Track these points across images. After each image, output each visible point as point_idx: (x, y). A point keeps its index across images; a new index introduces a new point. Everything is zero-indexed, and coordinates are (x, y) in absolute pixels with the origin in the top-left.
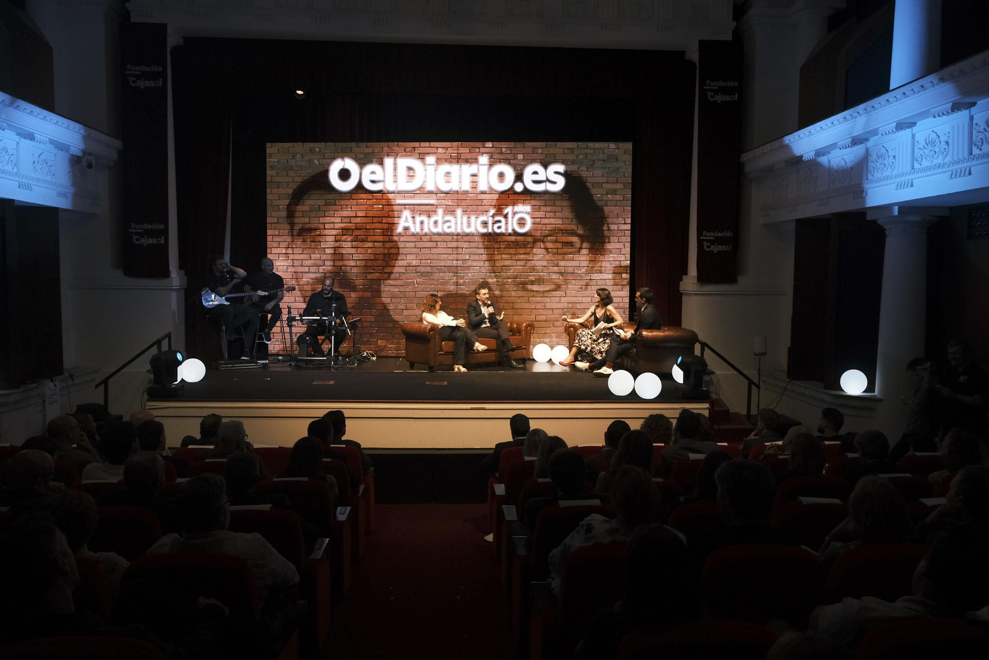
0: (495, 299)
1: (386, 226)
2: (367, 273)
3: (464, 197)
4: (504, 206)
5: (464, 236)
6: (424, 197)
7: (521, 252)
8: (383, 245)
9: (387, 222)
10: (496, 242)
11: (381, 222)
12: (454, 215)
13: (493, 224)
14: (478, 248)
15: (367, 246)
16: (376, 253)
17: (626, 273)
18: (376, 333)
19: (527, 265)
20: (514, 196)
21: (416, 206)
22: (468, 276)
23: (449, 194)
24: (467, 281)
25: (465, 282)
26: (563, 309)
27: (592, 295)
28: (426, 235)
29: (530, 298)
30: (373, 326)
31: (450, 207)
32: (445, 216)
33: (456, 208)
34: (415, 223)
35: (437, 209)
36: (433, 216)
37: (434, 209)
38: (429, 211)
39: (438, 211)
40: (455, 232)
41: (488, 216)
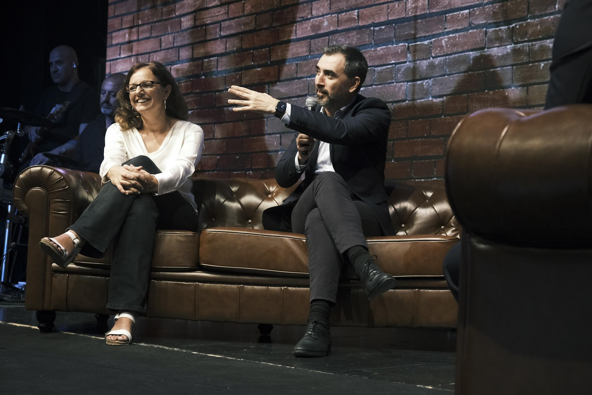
25: (432, 66)
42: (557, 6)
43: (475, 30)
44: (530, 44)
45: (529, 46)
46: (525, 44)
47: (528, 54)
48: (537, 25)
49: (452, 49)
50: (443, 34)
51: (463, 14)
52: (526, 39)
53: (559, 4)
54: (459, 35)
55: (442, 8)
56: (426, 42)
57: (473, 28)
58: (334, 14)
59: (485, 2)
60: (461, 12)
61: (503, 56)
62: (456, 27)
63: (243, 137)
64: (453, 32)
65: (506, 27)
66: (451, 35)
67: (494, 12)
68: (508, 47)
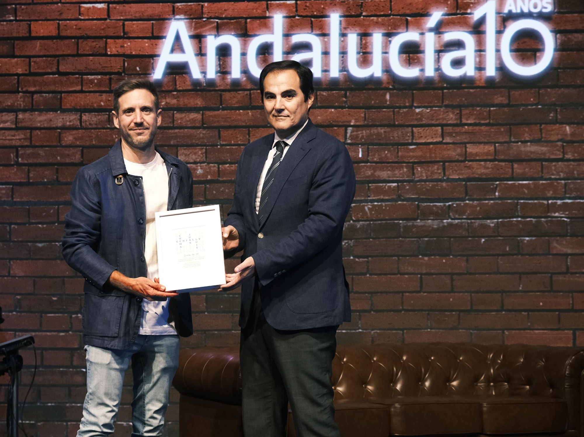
0: (449, 281)
1: (116, 65)
2: (59, 204)
5: (351, 89)
7: (527, 137)
9: (121, 51)
10: (447, 106)
11: (104, 52)
12: (321, 27)
13: (440, 52)
14: (394, 126)
15: (60, 125)
16: (88, 144)
19: (546, 176)
21: (206, 4)
22: (364, 212)
24: (359, 225)
25: (352, 229)
28: (236, 85)
29: (555, 278)
31: (308, 4)
32: (292, 33)
33: (327, 8)
34: (203, 52)
35: (269, 13)
36: (257, 33)
37: (259, 11)
38: (246, 18)
39: (272, 17)
40: (323, 79)
41: (422, 30)
42: (497, 194)
43: (405, 203)
44: (469, 221)
45: (468, 223)
46: (463, 221)
47: (468, 230)
48: (476, 207)
49: (377, 216)
50: (366, 201)
51: (390, 186)
52: (464, 217)
53: (499, 193)
54: (386, 205)
55: (363, 177)
57: (401, 200)
58: (212, 163)
59: (416, 179)
60: (388, 184)
61: (438, 229)
62: (382, 197)
63: (64, 277)
64: (378, 201)
65: (442, 204)
66: (376, 203)
67: (427, 189)
68: (445, 221)
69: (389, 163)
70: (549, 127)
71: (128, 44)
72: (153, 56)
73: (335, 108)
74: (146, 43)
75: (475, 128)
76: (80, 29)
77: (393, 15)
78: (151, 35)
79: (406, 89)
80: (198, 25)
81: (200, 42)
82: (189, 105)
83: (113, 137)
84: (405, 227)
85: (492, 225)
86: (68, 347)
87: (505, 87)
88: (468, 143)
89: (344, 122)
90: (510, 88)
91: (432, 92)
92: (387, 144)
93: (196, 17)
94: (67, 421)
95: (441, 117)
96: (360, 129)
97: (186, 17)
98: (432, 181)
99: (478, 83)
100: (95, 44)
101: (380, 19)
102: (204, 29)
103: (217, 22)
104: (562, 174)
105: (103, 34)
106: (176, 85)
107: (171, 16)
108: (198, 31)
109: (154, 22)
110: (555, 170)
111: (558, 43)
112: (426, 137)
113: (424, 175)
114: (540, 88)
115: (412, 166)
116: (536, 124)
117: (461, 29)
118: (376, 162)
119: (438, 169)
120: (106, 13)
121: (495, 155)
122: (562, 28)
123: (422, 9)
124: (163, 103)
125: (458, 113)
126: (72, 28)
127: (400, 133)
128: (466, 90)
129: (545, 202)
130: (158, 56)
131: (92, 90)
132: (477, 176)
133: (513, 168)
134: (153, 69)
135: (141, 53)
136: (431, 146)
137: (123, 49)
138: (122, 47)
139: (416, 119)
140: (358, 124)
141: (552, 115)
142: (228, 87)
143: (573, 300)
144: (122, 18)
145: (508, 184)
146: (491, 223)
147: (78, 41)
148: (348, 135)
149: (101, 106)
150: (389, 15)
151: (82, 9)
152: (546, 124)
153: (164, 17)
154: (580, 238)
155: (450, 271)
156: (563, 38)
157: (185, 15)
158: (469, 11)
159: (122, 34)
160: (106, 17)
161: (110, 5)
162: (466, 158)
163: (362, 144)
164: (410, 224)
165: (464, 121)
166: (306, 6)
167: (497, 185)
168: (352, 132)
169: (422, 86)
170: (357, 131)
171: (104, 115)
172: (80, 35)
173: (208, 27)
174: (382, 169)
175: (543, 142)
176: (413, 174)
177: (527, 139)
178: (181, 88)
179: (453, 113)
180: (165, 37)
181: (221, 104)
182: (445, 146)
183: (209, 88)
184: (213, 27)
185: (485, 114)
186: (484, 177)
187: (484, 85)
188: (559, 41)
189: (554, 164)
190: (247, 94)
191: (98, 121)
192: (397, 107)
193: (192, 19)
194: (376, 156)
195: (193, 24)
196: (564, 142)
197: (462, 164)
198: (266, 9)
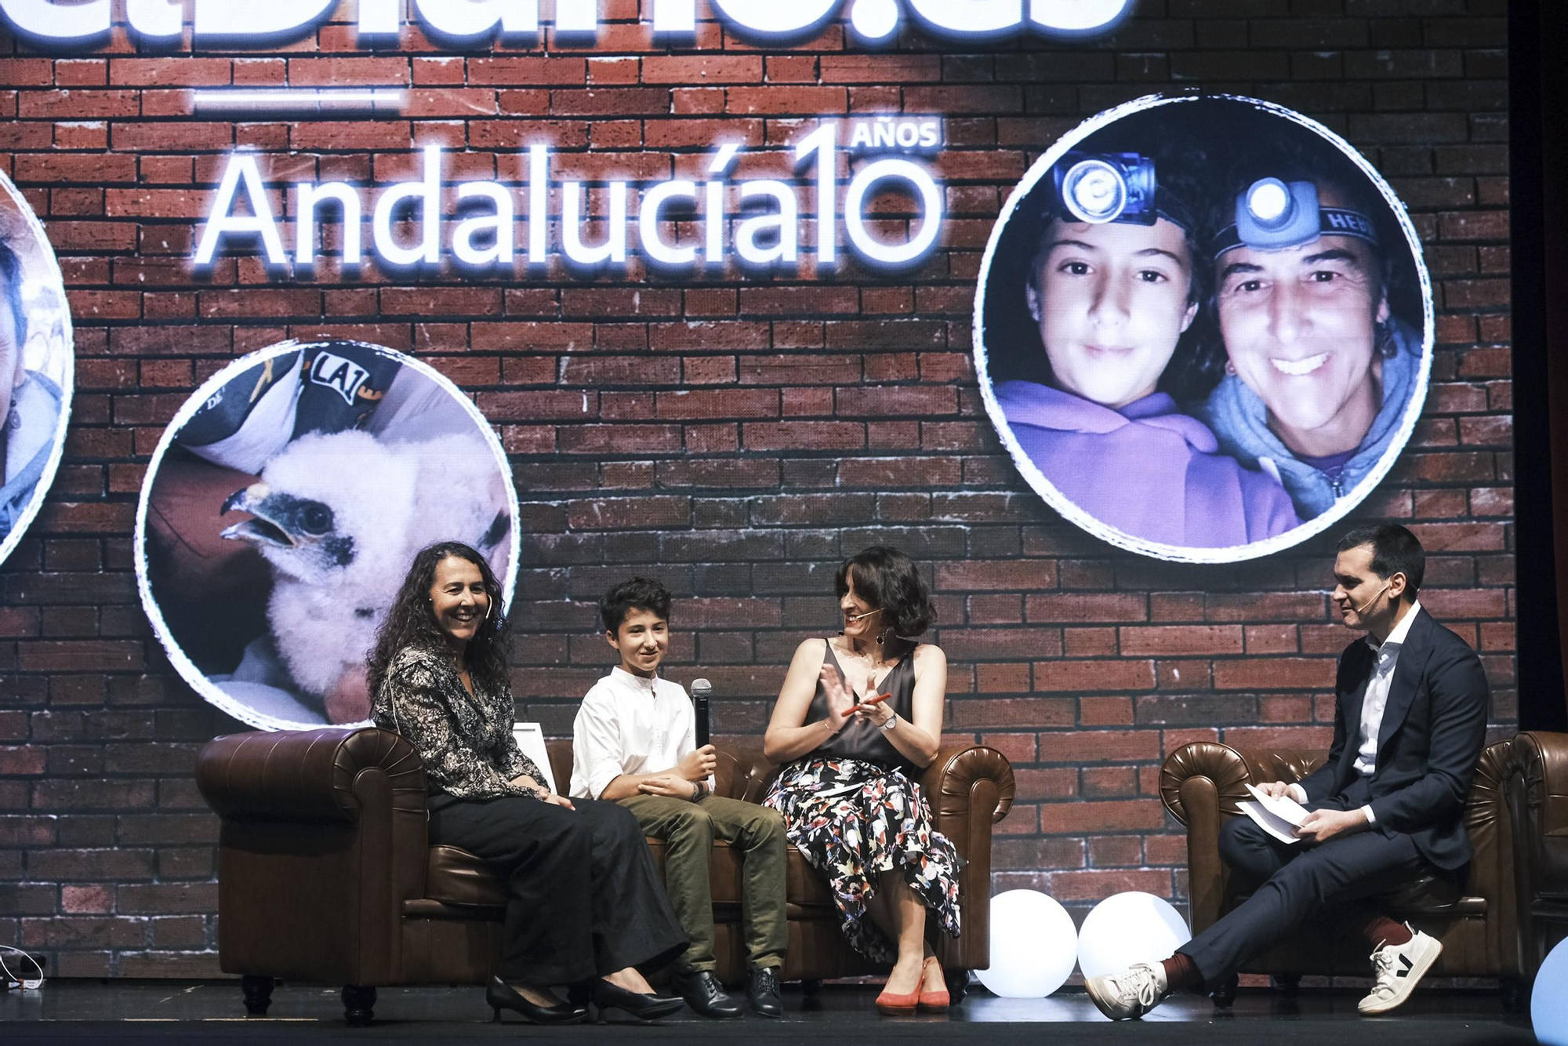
0: (748, 643)
1: (124, 236)
3: (567, 71)
4: (794, 121)
5: (569, 286)
6: (344, 75)
7: (893, 375)
8: (108, 341)
9: (133, 211)
10: (745, 318)
11: (100, 213)
12: (513, 170)
14: (648, 354)
17: (1495, 484)
18: (57, 845)
19: (927, 447)
20: (849, 61)
21: (296, 125)
22: (591, 514)
23: (487, 54)
24: (581, 538)
25: (569, 546)
26: (1134, 694)
27: (1301, 610)
28: (352, 278)
30: (38, 800)
31: (488, 128)
32: (458, 179)
33: (524, 134)
34: (289, 214)
35: (415, 141)
36: (393, 180)
37: (397, 139)
38: (372, 152)
39: (421, 150)
40: (517, 268)
41: (701, 176)
42: (838, 480)
43: (667, 496)
44: (787, 531)
45: (784, 534)
46: (775, 530)
47: (784, 548)
48: (799, 504)
49: (616, 521)
50: (595, 494)
51: (640, 466)
52: (778, 523)
53: (841, 477)
54: (632, 501)
55: (590, 450)
56: (554, 504)
57: (661, 492)
59: (689, 453)
60: (637, 463)
61: (729, 545)
62: (625, 486)
63: (17, 639)
64: (616, 493)
65: (736, 499)
66: (613, 498)
67: (708, 472)
68: (742, 531)
69: (637, 422)
70: (934, 357)
71: (146, 197)
72: (194, 221)
73: (539, 319)
74: (181, 197)
75: (797, 358)
76: (54, 168)
77: (647, 149)
78: (190, 181)
79: (670, 286)
80: (281, 163)
81: (284, 195)
82: (262, 314)
83: (115, 373)
84: (667, 542)
85: (829, 538)
86: (24, 773)
87: (851, 283)
88: (785, 386)
89: (556, 346)
90: (860, 285)
91: (718, 291)
92: (634, 388)
93: (277, 147)
94: (19, 916)
95: (735, 337)
96: (585, 359)
97: (259, 148)
98: (717, 456)
99: (803, 276)
100: (82, 196)
101: (623, 156)
102: (292, 171)
103: (317, 158)
104: (956, 444)
105: (98, 177)
106: (237, 276)
107: (230, 146)
108: (280, 175)
109: (197, 157)
110: (944, 436)
111: (949, 205)
112: (707, 375)
113: (703, 444)
114: (916, 285)
115: (681, 427)
116: (909, 351)
117: (774, 176)
118: (614, 422)
119: (729, 434)
120: (104, 139)
121: (835, 408)
122: (956, 177)
123: (701, 138)
124: (213, 310)
125: (765, 331)
126: (38, 167)
127: (659, 367)
128: (782, 288)
129: (926, 495)
130: (204, 220)
131: (76, 283)
132: (802, 447)
133: (867, 434)
134: (194, 244)
135: (171, 216)
136: (717, 391)
137: (136, 207)
138: (135, 202)
139: (690, 342)
140: (580, 349)
141: (938, 334)
142: (338, 281)
143: (976, 678)
144: (135, 148)
145: (858, 462)
146: (827, 534)
147: (50, 191)
148: (562, 371)
149: (94, 313)
150: (640, 149)
151: (59, 131)
152: (927, 351)
153: (216, 147)
154: (988, 561)
155: (750, 624)
156: (958, 194)
157: (256, 145)
158: (787, 143)
159: (135, 179)
160: (105, 146)
161: (113, 124)
162: (781, 413)
163: (589, 388)
164: (677, 536)
165: (778, 345)
166: (485, 130)
167: (837, 463)
168: (568, 366)
169: (699, 279)
170: (580, 363)
171: (98, 331)
172: (53, 180)
173: (300, 168)
174: (626, 434)
175: (923, 384)
176: (684, 443)
177: (893, 378)
178: (247, 282)
179: (757, 330)
180: (216, 186)
181: (324, 313)
182: (742, 391)
183: (299, 283)
184: (309, 169)
185: (816, 331)
186: (814, 448)
187: (813, 279)
188: (950, 200)
189: (942, 424)
190: (372, 294)
191: (87, 343)
192: (653, 319)
193: (270, 151)
194: (615, 409)
195: (272, 161)
196: (959, 386)
197: (774, 424)
198: (409, 135)
